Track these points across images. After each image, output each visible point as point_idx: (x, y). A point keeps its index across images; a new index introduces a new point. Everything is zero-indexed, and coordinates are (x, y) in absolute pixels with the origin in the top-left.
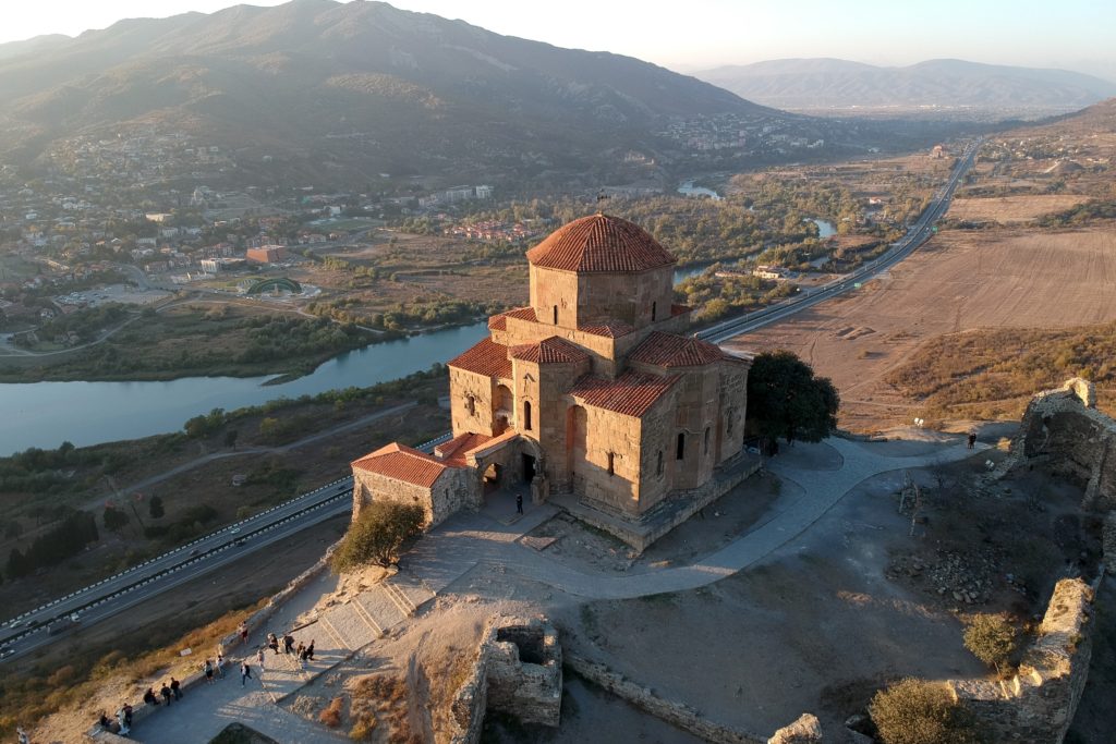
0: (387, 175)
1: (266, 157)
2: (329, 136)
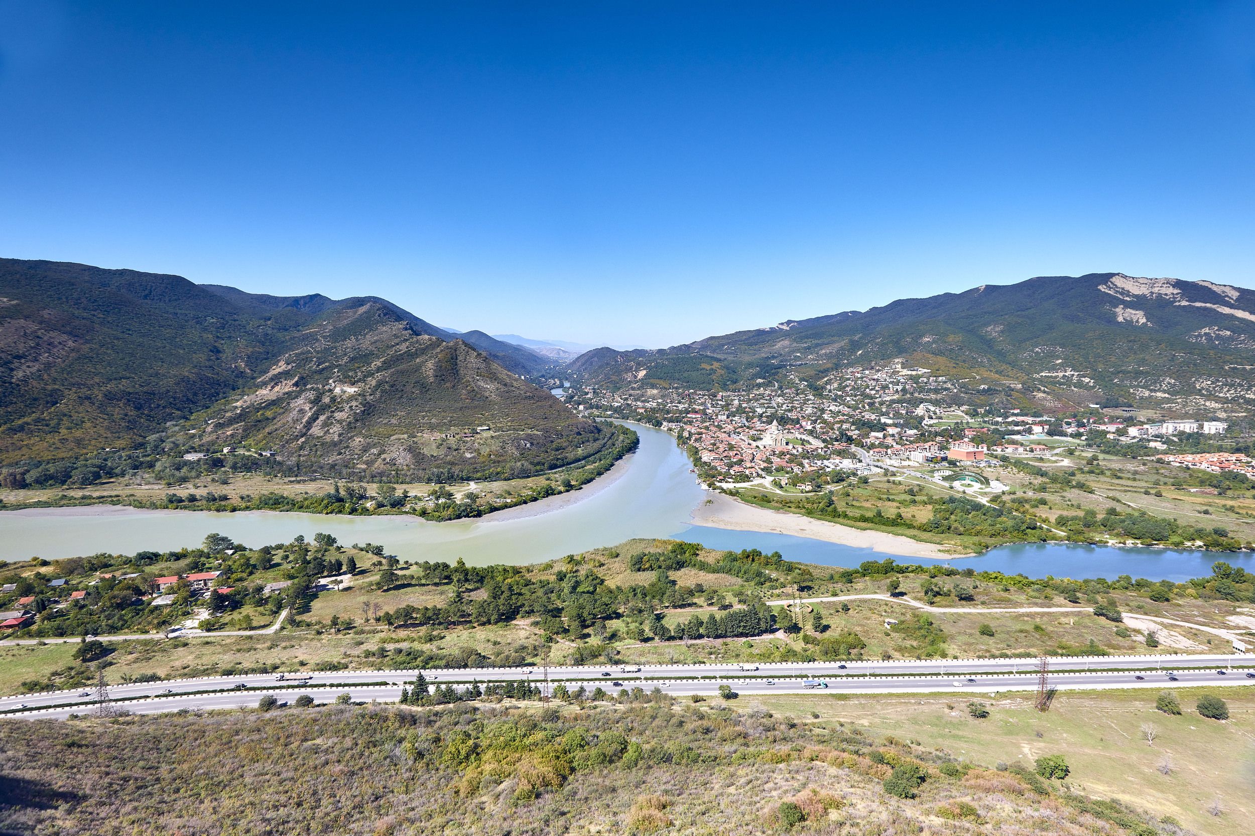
0: (1098, 406)
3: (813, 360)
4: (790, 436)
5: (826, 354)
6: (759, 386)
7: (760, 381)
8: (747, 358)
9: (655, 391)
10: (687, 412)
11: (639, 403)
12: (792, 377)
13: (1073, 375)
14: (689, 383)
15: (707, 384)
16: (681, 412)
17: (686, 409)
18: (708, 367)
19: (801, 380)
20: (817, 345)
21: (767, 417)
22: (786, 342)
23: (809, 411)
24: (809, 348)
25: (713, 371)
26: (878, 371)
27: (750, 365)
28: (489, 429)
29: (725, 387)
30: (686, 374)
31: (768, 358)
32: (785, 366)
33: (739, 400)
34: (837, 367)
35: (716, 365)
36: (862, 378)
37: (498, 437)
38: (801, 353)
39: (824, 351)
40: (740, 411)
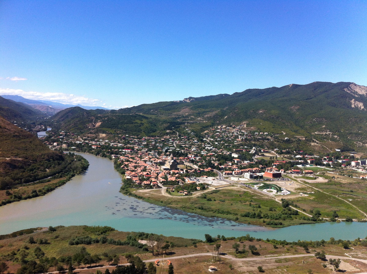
0: (339, 150)
1: (286, 138)
2: (316, 133)
3: (200, 120)
6: (167, 134)
7: (168, 131)
8: (163, 118)
9: (104, 135)
10: (123, 148)
11: (93, 142)
12: (187, 129)
13: (330, 134)
14: (126, 131)
15: (137, 131)
16: (119, 148)
18: (139, 122)
21: (170, 152)
22: (187, 110)
23: (194, 149)
25: (142, 125)
27: (165, 122)
29: (147, 134)
30: (125, 126)
31: (175, 118)
32: (184, 123)
33: (155, 142)
34: (212, 125)
35: (144, 121)
38: (194, 116)
39: (207, 116)
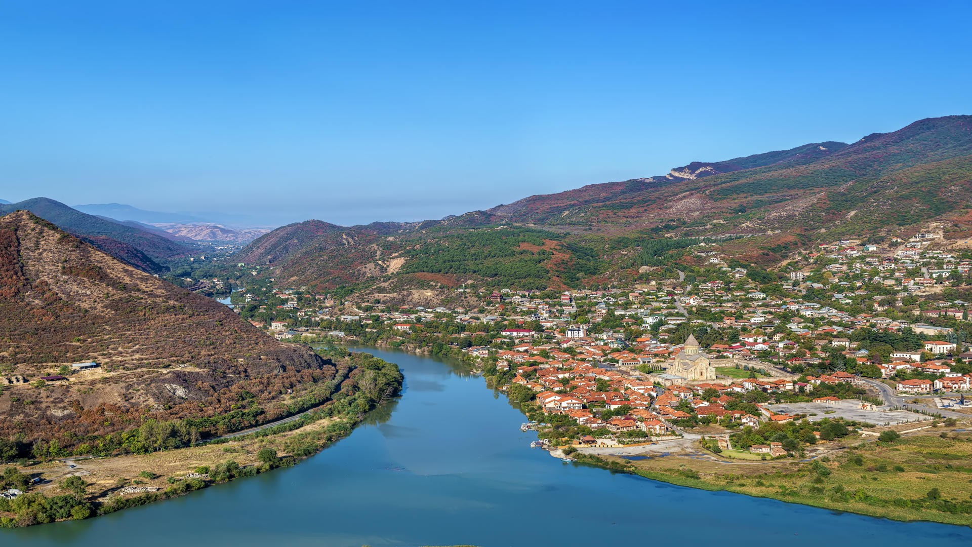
3: (753, 230)
4: (722, 364)
5: (779, 219)
6: (645, 279)
7: (643, 269)
8: (614, 231)
9: (429, 293)
10: (500, 327)
11: (396, 314)
12: (713, 260)
14: (500, 278)
16: (486, 328)
17: (497, 323)
18: (536, 249)
19: (734, 264)
20: (759, 204)
21: (669, 331)
22: (694, 201)
23: (757, 319)
24: (743, 209)
25: (545, 255)
26: (895, 245)
27: (621, 243)
28: (98, 365)
29: (574, 283)
30: (489, 262)
31: (656, 230)
32: (696, 242)
33: (607, 304)
34: (806, 241)
35: (550, 245)
36: (862, 258)
37: (116, 381)
39: (775, 214)
40: (611, 322)
